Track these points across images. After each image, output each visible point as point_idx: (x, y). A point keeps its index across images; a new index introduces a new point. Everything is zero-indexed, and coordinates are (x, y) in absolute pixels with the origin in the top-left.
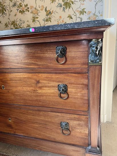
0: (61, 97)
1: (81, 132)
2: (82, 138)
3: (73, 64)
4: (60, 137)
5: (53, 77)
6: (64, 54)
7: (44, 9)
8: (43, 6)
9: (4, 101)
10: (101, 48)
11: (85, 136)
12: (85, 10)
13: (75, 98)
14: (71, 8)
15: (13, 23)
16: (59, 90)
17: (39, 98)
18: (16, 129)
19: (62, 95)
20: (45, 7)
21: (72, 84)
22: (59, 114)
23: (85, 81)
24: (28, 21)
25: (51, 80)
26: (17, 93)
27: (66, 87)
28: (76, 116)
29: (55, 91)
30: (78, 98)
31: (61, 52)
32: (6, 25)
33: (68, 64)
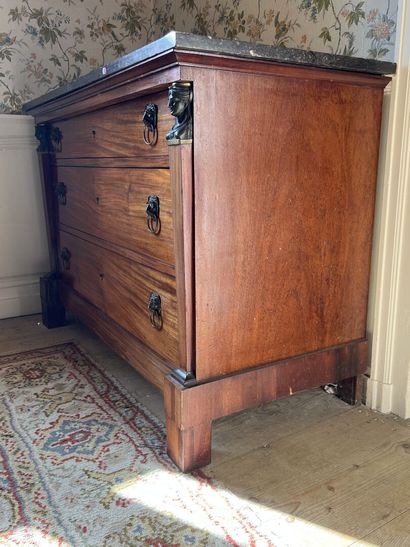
7: (274, 19)
8: (272, 12)
12: (363, 8)
14: (330, 8)
20: (275, 15)
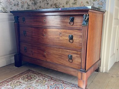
0: (70, 42)
1: (77, 61)
2: (78, 64)
3: (76, 25)
4: (68, 64)
5: (67, 31)
6: (72, 20)
9: (44, 43)
10: (88, 18)
11: (79, 63)
13: (76, 42)
15: (55, 5)
16: (69, 38)
17: (60, 42)
18: (47, 58)
19: (71, 41)
21: (75, 35)
22: (68, 51)
23: (81, 34)
24: (63, 4)
25: (66, 33)
26: (50, 39)
27: (72, 36)
28: (76, 52)
29: (68, 38)
30: (77, 42)
31: (71, 19)
32: (51, 5)
33: (74, 26)
